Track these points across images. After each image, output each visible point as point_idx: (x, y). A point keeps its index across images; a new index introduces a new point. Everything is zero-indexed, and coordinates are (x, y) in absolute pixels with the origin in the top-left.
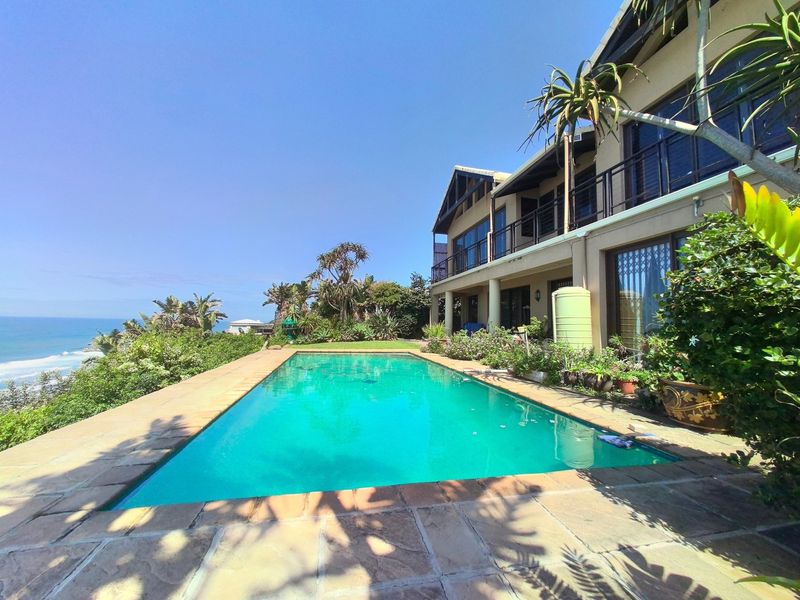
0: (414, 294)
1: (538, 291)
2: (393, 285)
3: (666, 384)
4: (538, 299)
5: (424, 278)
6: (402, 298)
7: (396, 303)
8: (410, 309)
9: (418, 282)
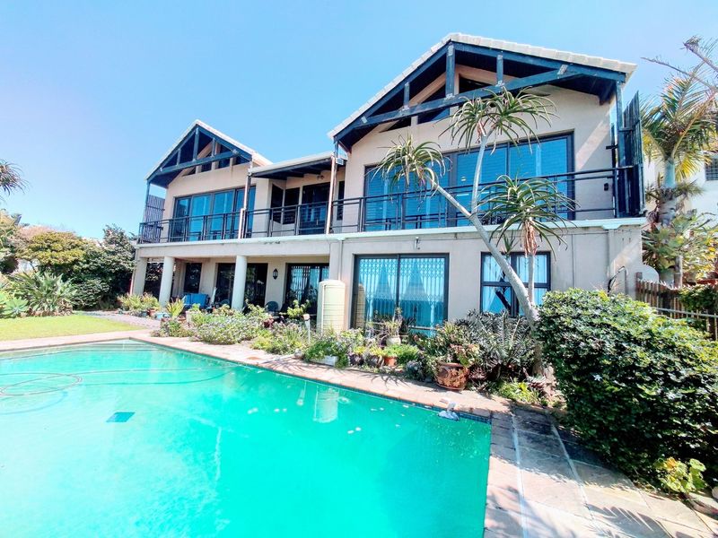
0: (108, 252)
1: (276, 270)
2: (70, 235)
3: (441, 365)
4: (275, 277)
5: (128, 234)
6: (86, 256)
7: (75, 262)
8: (100, 272)
9: (117, 239)
